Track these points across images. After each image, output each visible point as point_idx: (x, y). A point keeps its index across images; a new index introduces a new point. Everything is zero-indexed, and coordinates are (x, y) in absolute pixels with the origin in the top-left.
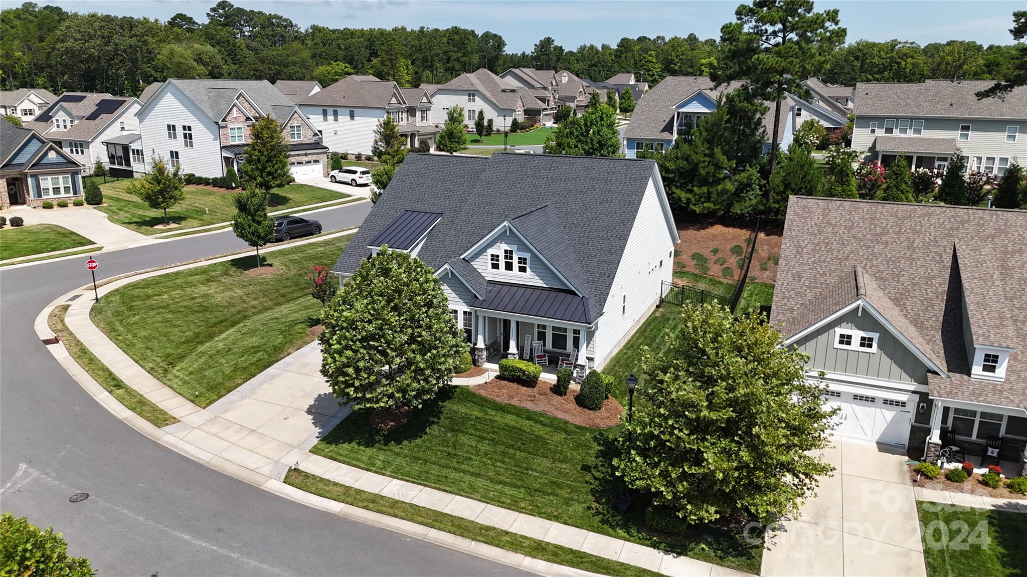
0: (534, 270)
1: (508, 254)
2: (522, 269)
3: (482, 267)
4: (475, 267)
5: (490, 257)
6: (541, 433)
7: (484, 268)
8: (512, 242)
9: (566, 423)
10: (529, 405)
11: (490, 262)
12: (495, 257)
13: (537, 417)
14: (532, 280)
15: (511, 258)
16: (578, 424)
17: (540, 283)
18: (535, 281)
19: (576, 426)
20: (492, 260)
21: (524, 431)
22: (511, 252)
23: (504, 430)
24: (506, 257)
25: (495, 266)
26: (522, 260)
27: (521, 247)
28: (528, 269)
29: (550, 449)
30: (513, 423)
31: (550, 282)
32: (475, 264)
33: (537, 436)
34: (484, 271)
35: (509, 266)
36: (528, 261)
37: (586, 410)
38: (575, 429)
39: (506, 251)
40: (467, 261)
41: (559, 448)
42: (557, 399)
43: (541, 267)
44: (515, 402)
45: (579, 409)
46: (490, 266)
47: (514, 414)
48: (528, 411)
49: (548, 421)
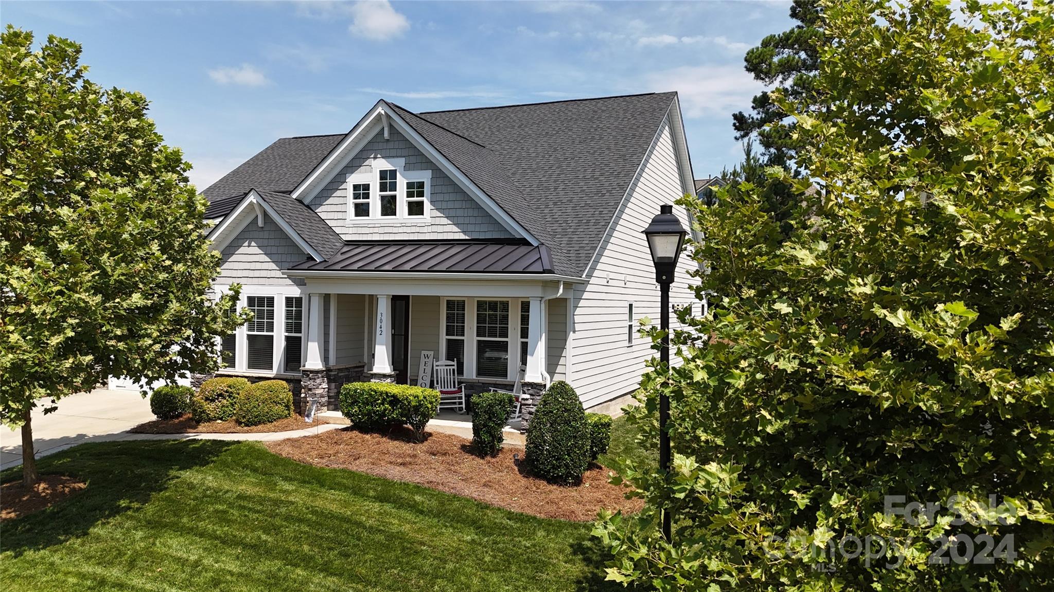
0: (439, 205)
1: (387, 179)
2: (416, 209)
3: (337, 216)
4: (323, 216)
5: (350, 192)
6: (406, 528)
7: (340, 216)
8: (393, 152)
9: (483, 506)
10: (395, 473)
11: (351, 201)
12: (362, 190)
13: (405, 495)
14: (435, 228)
15: (393, 187)
16: (515, 510)
17: (453, 232)
18: (440, 229)
19: (510, 516)
20: (356, 196)
21: (359, 524)
22: (393, 174)
23: (301, 521)
24: (383, 188)
25: (362, 210)
26: (415, 189)
27: (413, 160)
28: (427, 206)
29: (419, 568)
30: (334, 508)
31: (471, 228)
32: (323, 211)
33: (391, 537)
34: (340, 223)
35: (389, 207)
36: (427, 189)
37: (543, 484)
38: (506, 521)
39: (383, 174)
40: (308, 207)
41: (450, 566)
42: (471, 462)
43: (452, 197)
44: (361, 467)
45: (523, 481)
46: (352, 210)
47: (346, 488)
48: (386, 482)
49: (434, 503)
